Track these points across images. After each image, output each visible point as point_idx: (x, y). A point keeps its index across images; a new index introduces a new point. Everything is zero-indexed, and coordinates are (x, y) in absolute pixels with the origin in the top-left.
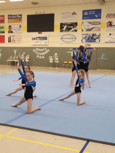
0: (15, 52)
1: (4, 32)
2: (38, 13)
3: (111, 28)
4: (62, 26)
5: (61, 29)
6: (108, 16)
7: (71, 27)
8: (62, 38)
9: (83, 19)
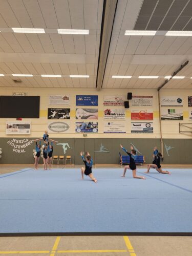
2: (17, 94)
3: (110, 117)
6: (106, 103)
8: (50, 127)
9: (77, 105)
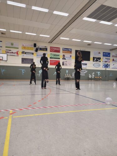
0: (67, 72)
1: (59, 59)
2: (82, 50)
3: (114, 62)
4: (94, 58)
5: (93, 60)
6: (113, 56)
8: (94, 65)
9: (103, 56)
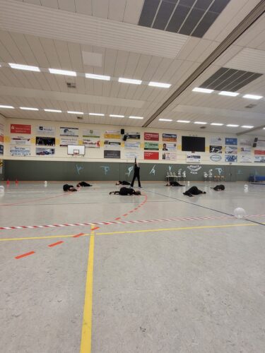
0: (170, 168)
1: (158, 149)
2: (192, 136)
3: (243, 152)
4: (211, 148)
5: (210, 150)
7: (217, 149)
8: (211, 158)
9: (226, 144)
